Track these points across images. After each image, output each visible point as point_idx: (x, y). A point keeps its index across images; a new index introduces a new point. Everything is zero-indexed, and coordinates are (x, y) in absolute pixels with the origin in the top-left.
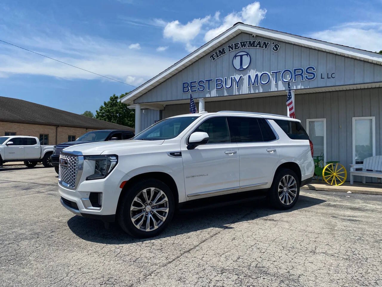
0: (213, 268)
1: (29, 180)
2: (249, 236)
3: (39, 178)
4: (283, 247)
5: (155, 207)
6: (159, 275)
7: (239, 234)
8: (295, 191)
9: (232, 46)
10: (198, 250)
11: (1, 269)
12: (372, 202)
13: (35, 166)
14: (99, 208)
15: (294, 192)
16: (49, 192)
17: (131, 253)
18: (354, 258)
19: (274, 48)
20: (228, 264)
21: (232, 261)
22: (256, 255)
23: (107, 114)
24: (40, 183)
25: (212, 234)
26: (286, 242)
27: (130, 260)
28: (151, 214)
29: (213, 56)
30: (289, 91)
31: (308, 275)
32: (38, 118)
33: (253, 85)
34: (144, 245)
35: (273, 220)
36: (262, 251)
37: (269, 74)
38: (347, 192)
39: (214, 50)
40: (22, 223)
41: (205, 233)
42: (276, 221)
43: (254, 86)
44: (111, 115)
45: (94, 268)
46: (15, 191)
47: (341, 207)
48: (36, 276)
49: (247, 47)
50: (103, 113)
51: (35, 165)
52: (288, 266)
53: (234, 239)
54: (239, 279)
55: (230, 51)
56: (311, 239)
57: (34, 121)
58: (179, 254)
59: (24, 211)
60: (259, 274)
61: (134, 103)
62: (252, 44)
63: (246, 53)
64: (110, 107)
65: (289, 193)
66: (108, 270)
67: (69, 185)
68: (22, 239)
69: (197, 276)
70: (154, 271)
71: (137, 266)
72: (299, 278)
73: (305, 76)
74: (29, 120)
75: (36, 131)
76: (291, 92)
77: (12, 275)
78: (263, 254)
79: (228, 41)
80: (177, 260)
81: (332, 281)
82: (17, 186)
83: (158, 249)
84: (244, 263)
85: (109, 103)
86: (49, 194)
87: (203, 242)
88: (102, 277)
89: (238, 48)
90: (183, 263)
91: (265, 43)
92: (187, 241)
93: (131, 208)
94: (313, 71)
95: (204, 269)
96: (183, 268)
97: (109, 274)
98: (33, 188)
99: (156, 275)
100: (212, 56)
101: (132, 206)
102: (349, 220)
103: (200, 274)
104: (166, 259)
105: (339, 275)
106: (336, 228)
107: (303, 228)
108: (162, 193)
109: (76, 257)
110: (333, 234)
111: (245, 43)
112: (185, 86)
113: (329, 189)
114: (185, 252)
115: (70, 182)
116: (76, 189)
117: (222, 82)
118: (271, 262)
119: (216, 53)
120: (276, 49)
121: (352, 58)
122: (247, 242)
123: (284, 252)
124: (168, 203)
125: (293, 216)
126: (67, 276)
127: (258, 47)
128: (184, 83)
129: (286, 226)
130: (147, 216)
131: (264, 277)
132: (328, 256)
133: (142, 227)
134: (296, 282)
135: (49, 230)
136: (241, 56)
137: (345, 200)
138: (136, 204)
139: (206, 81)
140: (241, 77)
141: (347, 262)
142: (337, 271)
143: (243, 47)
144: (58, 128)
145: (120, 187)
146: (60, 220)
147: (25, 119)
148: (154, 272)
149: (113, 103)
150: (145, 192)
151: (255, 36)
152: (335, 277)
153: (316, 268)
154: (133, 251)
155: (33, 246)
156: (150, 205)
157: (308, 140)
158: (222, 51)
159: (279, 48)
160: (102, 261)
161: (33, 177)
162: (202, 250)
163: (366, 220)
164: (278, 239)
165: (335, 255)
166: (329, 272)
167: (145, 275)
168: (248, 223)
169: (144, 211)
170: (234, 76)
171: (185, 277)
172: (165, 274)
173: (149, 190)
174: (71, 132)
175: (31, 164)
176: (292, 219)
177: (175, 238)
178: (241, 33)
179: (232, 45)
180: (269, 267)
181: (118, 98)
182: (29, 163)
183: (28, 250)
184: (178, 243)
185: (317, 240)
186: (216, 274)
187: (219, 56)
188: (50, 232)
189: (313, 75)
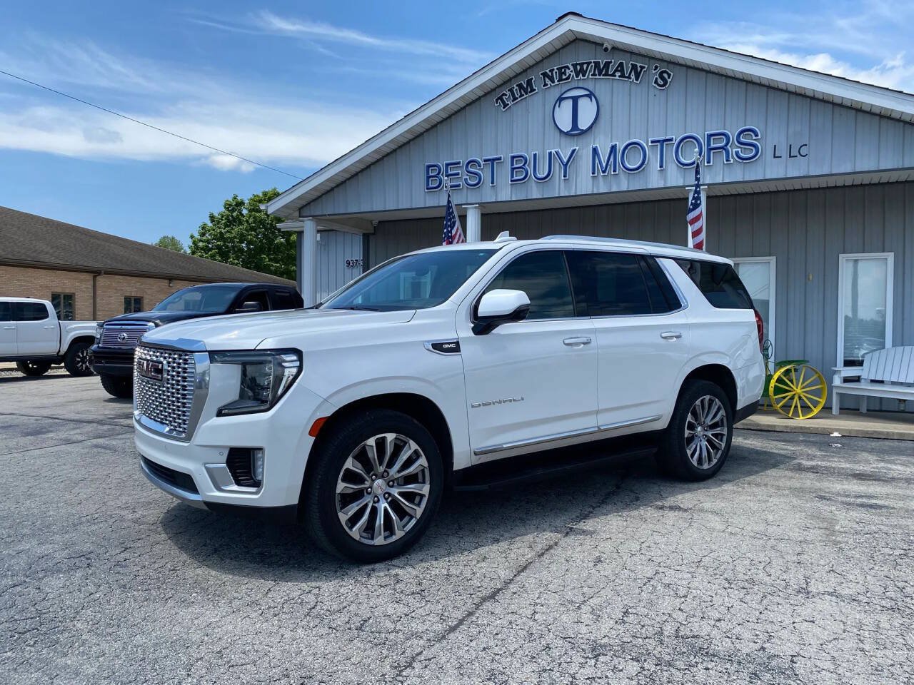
0: (570, 642)
1: (35, 410)
2: (633, 553)
3: (63, 405)
4: (726, 579)
5: (395, 482)
6: (433, 666)
7: (607, 547)
8: (722, 435)
9: (552, 74)
10: (515, 593)
11: (2, 661)
12: (897, 457)
13: (47, 374)
14: (253, 490)
15: (720, 437)
16: (95, 441)
17: (344, 604)
18: (909, 605)
19: (656, 78)
20: (604, 631)
21: (612, 622)
22: (667, 604)
23: (219, 243)
24: (66, 417)
25: (539, 548)
26: (731, 567)
27: (348, 626)
28: (386, 499)
29: (504, 97)
30: (696, 189)
31: (813, 656)
32: (47, 253)
33: (604, 172)
34: (373, 580)
35: (679, 508)
36: (681, 594)
37: (645, 145)
38: (832, 435)
39: (505, 83)
40: (41, 527)
41: (523, 546)
42: (686, 510)
43: (606, 174)
44: (227, 247)
45: (257, 651)
46: (5, 438)
47: (830, 472)
48: (105, 678)
49: (590, 77)
50: (208, 241)
51: (46, 371)
52: (758, 633)
53: (598, 560)
54: (645, 672)
55: (546, 85)
56: (788, 558)
57: (35, 260)
58: (469, 606)
59: (37, 491)
60: (692, 658)
61: (300, 217)
62: (602, 70)
63: (588, 93)
64: (226, 226)
65: (709, 441)
66: (296, 655)
67: (167, 429)
68: (45, 570)
69: (534, 666)
70: (417, 655)
71: (371, 642)
72: (794, 665)
73: (734, 150)
74: (23, 257)
75: (40, 286)
76: (700, 191)
77: (35, 675)
78: (683, 599)
79: (542, 61)
80: (470, 620)
81: (878, 670)
82: (9, 424)
83: (413, 593)
84: (643, 626)
85: (222, 217)
86: (96, 446)
87: (523, 571)
88: (284, 675)
89: (568, 78)
90: (488, 630)
91: (634, 67)
92: (481, 568)
93: (338, 486)
94: (754, 138)
95: (548, 647)
96: (492, 643)
97: (302, 666)
98: (52, 432)
99: (426, 667)
100: (501, 98)
101: (339, 481)
102: (862, 505)
103: (540, 660)
104: (441, 619)
105: (888, 652)
106: (837, 528)
107: (757, 529)
108: (413, 446)
109: (201, 618)
110: (836, 543)
111: (585, 66)
112: (430, 174)
113: (787, 427)
114: (484, 600)
115: (171, 421)
116: (190, 440)
117: (525, 163)
118: (712, 623)
119: (511, 90)
120: (662, 83)
121: (851, 108)
122: (633, 568)
123: (736, 594)
124: (427, 472)
125: (724, 498)
126: (188, 675)
127: (617, 78)
128: (429, 167)
129: (716, 522)
130: (376, 505)
131: (705, 664)
132: (844, 601)
133: (365, 535)
134: (789, 677)
135: (116, 543)
136: (575, 100)
137: (833, 454)
138: (351, 477)
139: (485, 161)
140: (574, 151)
141: (897, 617)
142: (881, 642)
143: (581, 75)
144: (98, 278)
145: (310, 434)
146: (138, 516)
147: (14, 255)
148: (419, 658)
149: (232, 216)
150: (372, 446)
151: (609, 49)
152: (881, 657)
153: (825, 636)
154: (350, 598)
155: (80, 591)
156: (383, 477)
157: (752, 310)
158: (525, 86)
159: (669, 80)
160: (275, 629)
161: (46, 402)
162: (526, 591)
163: (901, 504)
164: (707, 558)
165: (860, 598)
166: (861, 645)
167: (395, 668)
168: (620, 516)
169: (369, 494)
170: (556, 150)
171: (504, 671)
172: (449, 664)
173: (381, 441)
174: (132, 287)
175: (35, 367)
176: (723, 505)
177: (449, 561)
178: (574, 41)
179: (552, 71)
180: (709, 635)
181: (244, 204)
182: (30, 365)
183: (68, 602)
184: (461, 574)
185: (803, 558)
186: (583, 660)
187: (517, 98)
188: (118, 551)
189: (753, 149)
